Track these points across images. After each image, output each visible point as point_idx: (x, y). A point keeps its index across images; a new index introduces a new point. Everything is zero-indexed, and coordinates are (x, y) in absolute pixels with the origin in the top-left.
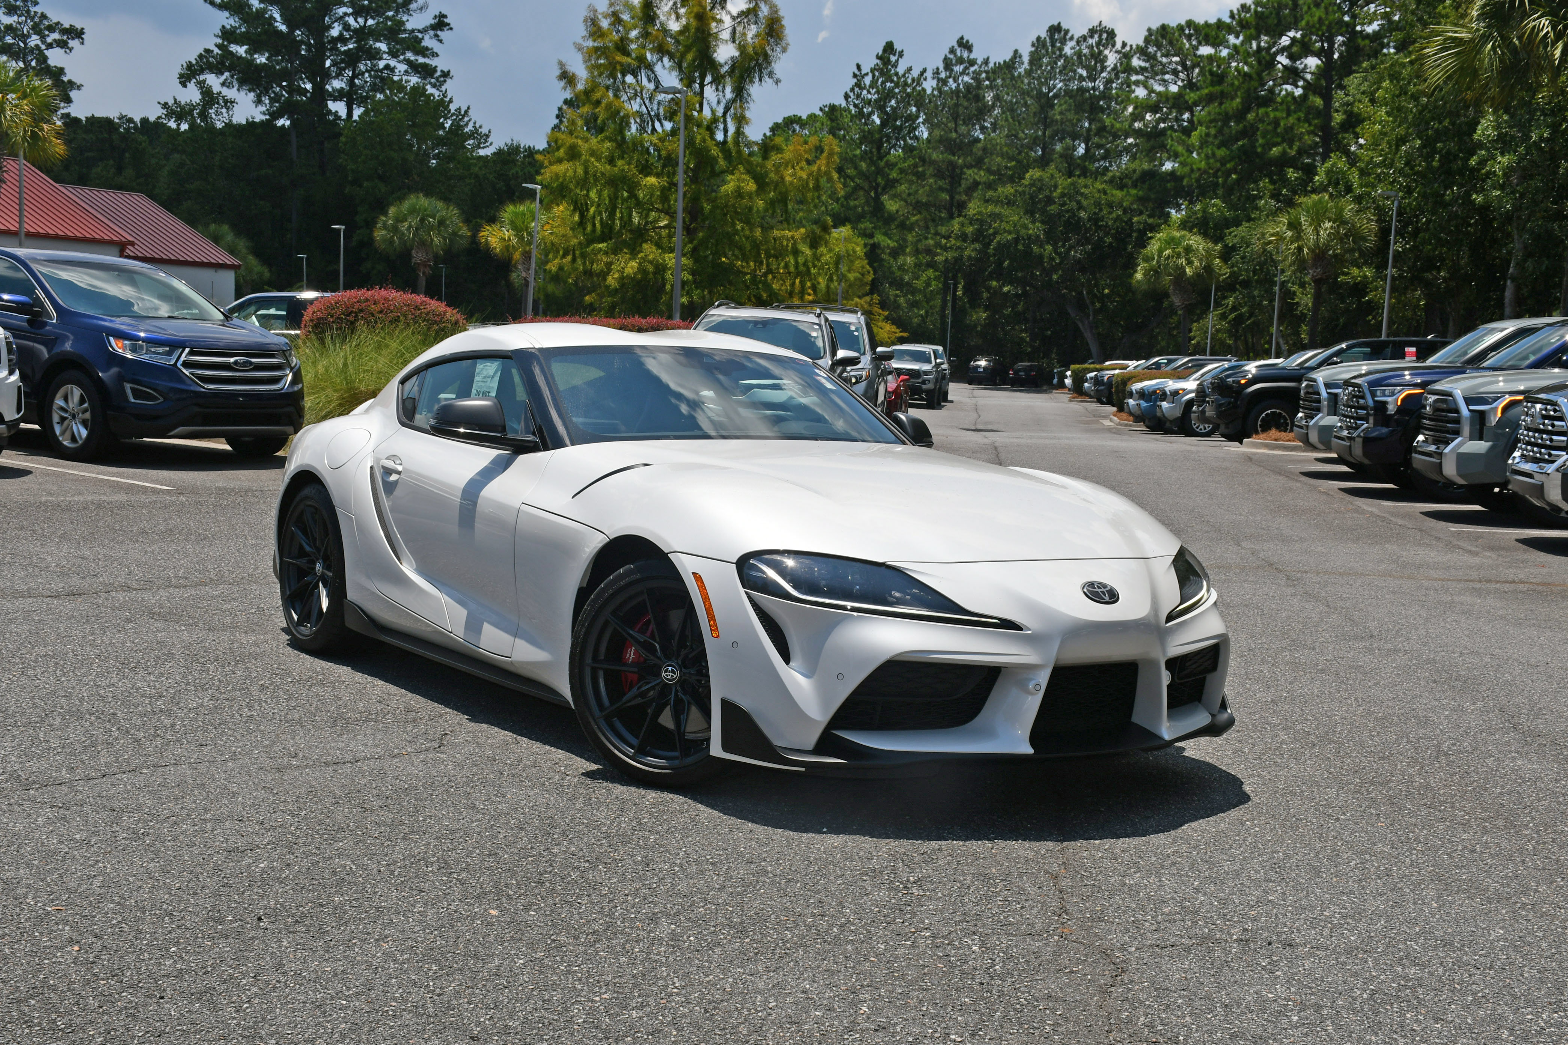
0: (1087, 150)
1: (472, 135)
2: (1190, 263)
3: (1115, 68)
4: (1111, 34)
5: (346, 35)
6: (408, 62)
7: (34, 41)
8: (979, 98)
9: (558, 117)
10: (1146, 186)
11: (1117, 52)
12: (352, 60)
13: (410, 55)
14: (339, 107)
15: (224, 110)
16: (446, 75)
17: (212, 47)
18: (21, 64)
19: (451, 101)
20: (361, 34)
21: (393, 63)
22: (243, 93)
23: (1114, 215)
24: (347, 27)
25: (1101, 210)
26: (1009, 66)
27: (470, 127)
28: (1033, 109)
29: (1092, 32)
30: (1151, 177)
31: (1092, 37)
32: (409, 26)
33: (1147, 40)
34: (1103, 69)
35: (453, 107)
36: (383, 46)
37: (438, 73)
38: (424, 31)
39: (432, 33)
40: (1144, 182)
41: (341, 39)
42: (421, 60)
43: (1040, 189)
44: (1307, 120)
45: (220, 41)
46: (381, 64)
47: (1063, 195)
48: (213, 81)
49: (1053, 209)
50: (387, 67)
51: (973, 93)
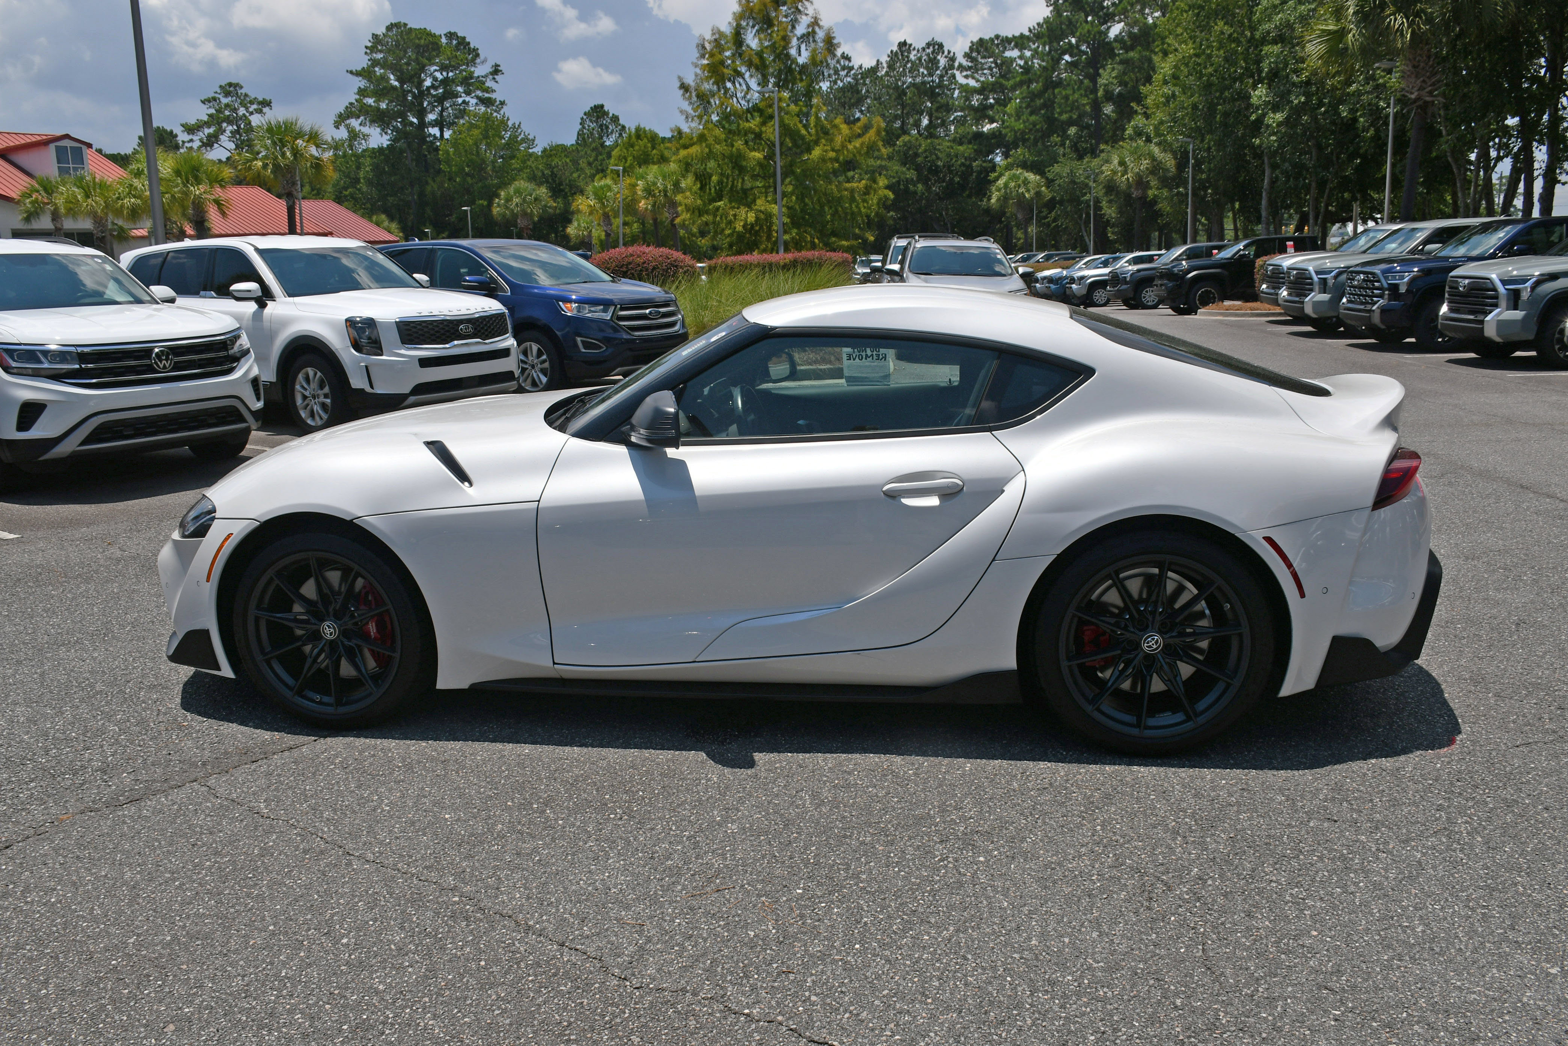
0: (930, 121)
1: (524, 140)
2: (1028, 191)
3: (945, 68)
4: (941, 46)
5: (437, 84)
6: (478, 97)
7: (242, 111)
8: (858, 92)
9: (581, 124)
10: (977, 142)
11: (946, 57)
12: (441, 100)
13: (479, 93)
14: (435, 131)
15: (363, 141)
16: (502, 103)
17: (354, 101)
18: (235, 127)
19: (508, 119)
20: (445, 82)
21: (467, 99)
22: (372, 129)
23: (959, 162)
24: (435, 79)
25: (952, 159)
26: (873, 70)
27: (522, 136)
28: (894, 97)
29: (928, 45)
30: (979, 136)
31: (928, 48)
32: (476, 75)
33: (971, 49)
34: (938, 68)
35: (510, 123)
36: (460, 89)
37: (498, 103)
38: (486, 76)
39: (491, 77)
40: (975, 140)
41: (433, 86)
42: (487, 95)
43: (910, 148)
44: (1086, 96)
45: (357, 97)
46: (460, 100)
47: (925, 151)
48: (354, 123)
49: (920, 160)
50: (464, 102)
51: (852, 89)
